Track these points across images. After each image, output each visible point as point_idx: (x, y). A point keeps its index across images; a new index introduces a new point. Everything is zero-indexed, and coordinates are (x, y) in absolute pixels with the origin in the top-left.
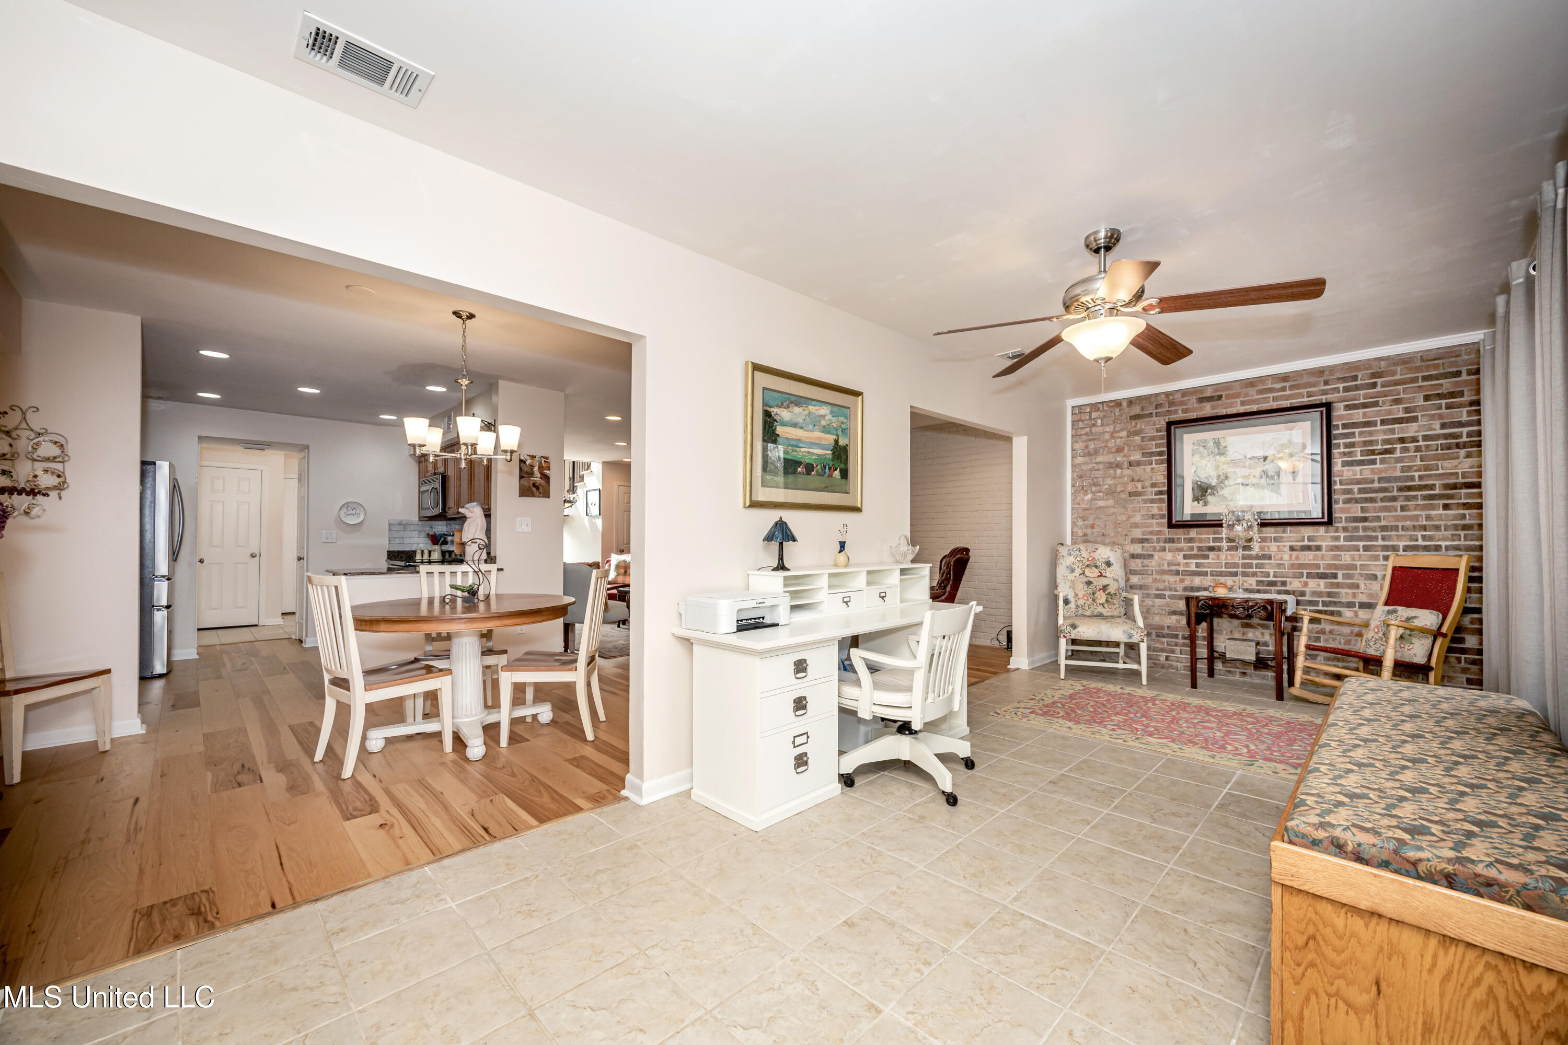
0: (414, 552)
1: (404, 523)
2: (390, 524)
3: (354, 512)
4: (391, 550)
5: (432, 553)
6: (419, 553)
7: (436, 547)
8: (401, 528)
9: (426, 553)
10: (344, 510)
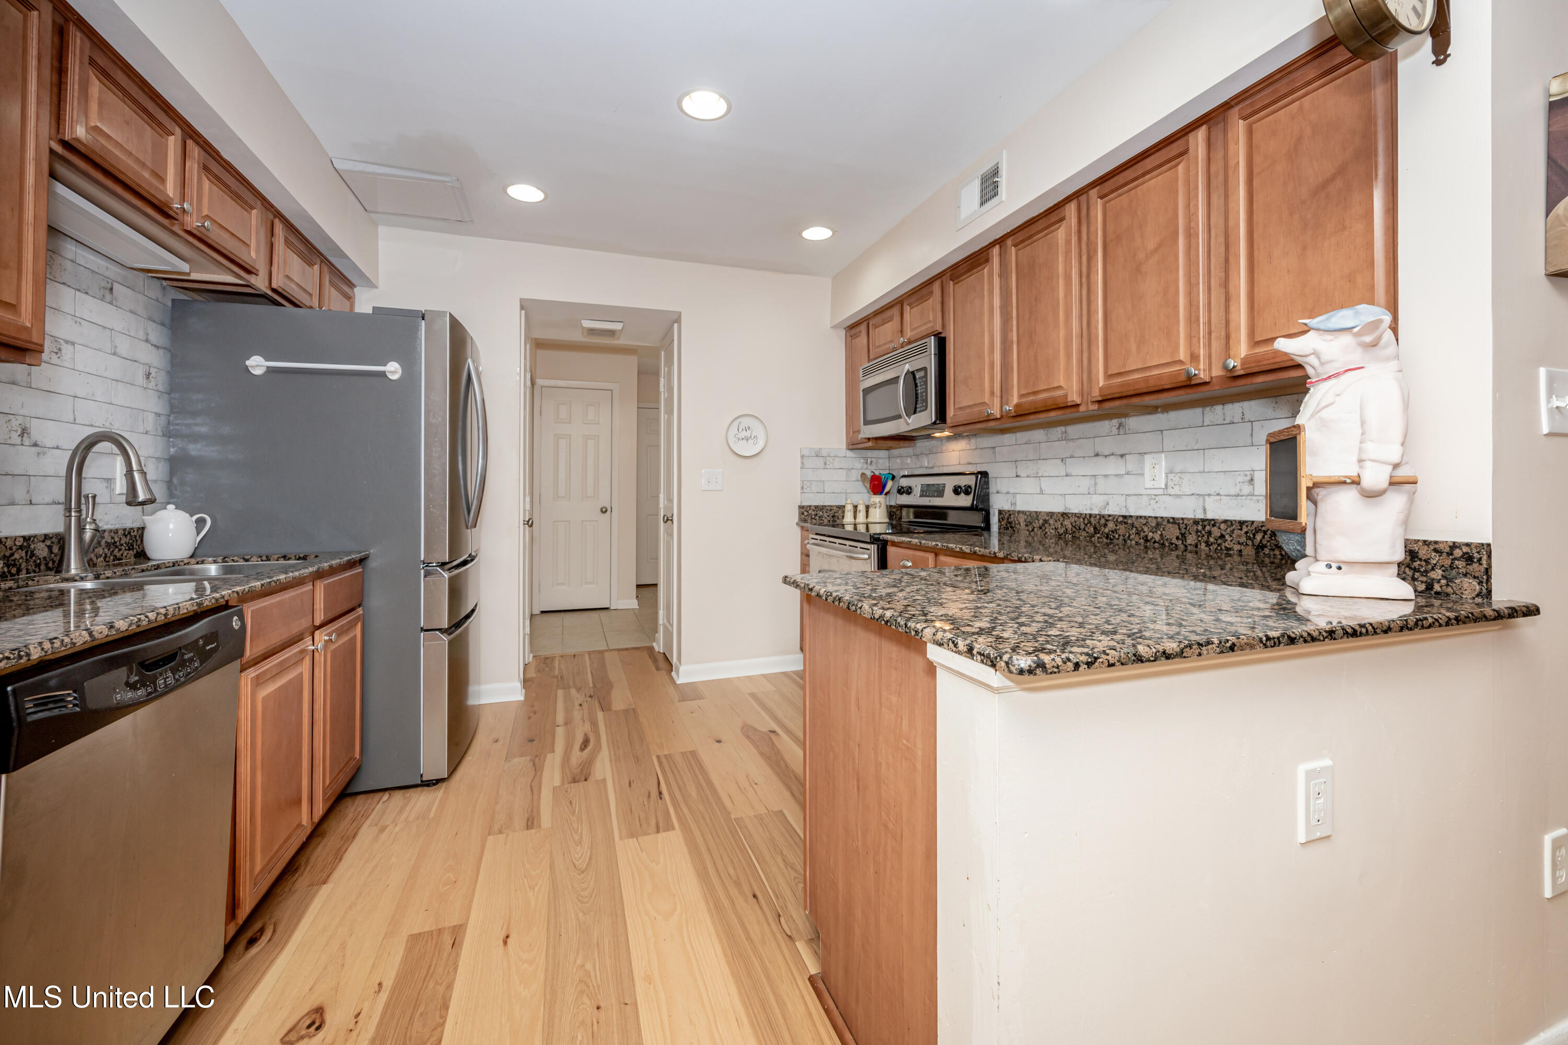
0: (842, 508)
1: (824, 453)
2: (802, 457)
3: (748, 434)
4: (806, 504)
5: (871, 510)
6: (849, 508)
7: (878, 499)
8: (819, 462)
9: (861, 508)
10: (733, 430)
